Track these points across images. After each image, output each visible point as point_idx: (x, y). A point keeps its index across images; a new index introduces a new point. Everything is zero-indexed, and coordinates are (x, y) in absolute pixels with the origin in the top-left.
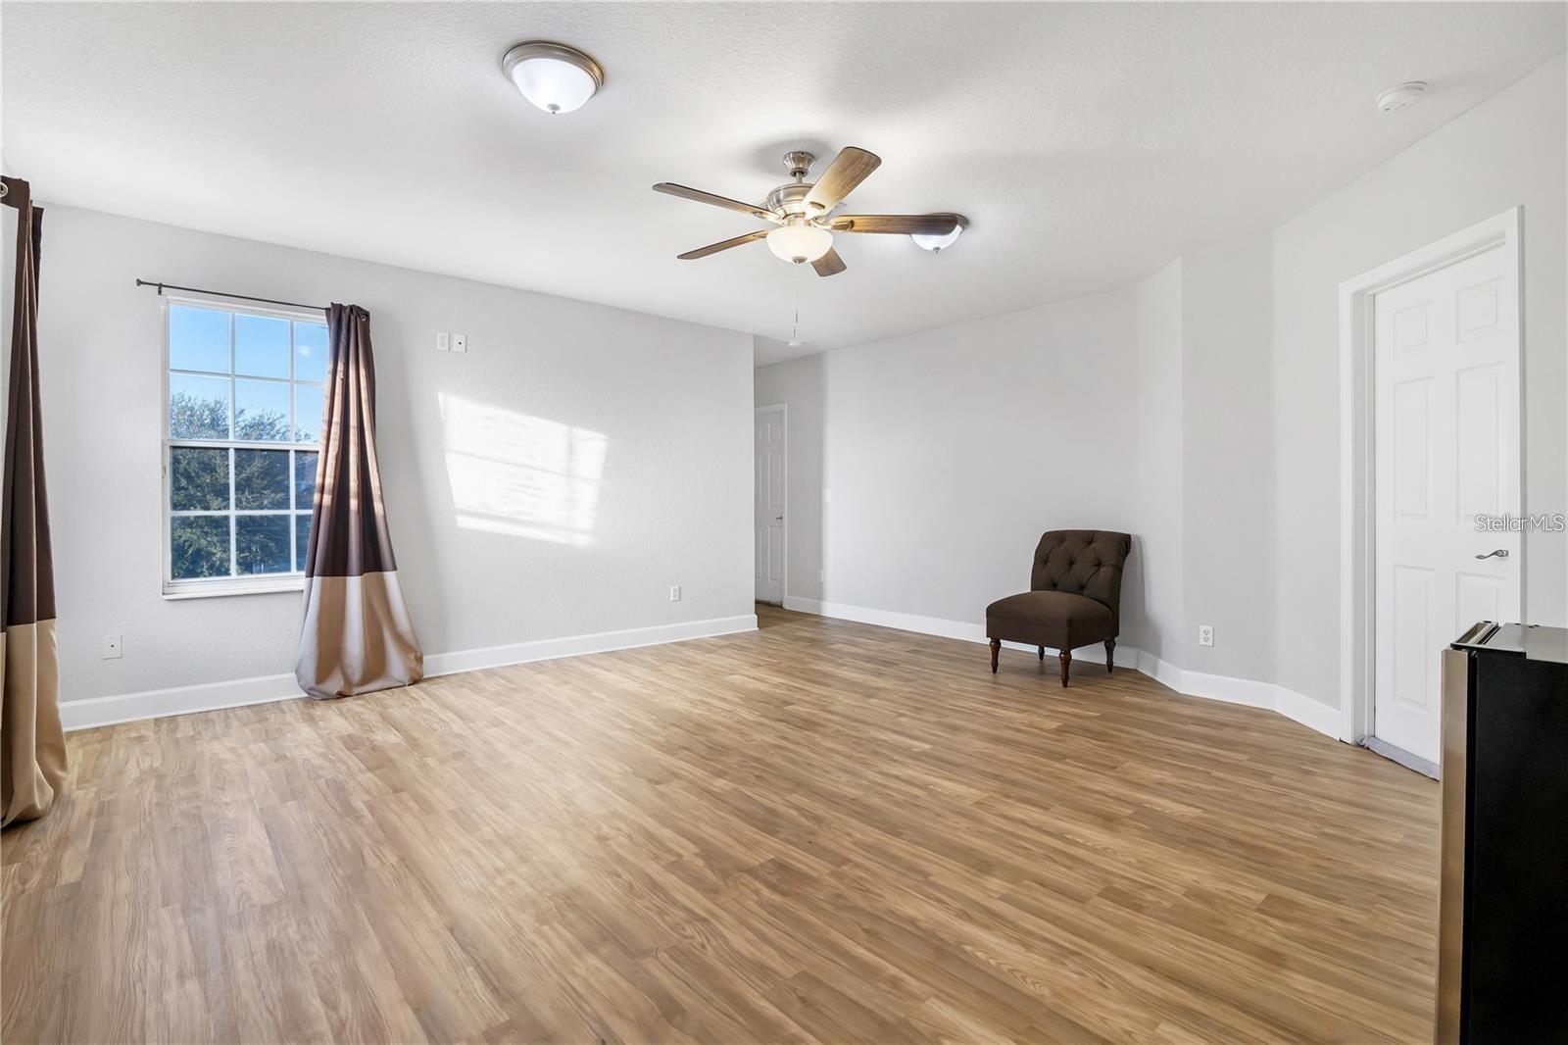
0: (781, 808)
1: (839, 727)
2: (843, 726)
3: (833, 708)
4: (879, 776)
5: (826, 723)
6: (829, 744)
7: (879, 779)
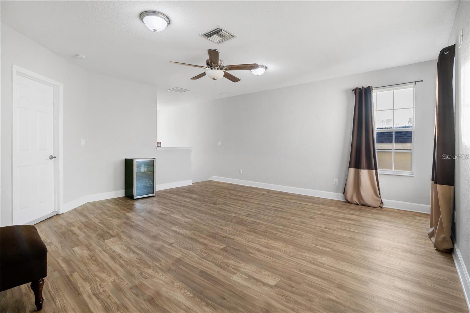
0: (218, 211)
1: (201, 235)
2: (199, 236)
3: (202, 247)
4: (194, 219)
5: (206, 237)
6: (206, 227)
7: (194, 218)
